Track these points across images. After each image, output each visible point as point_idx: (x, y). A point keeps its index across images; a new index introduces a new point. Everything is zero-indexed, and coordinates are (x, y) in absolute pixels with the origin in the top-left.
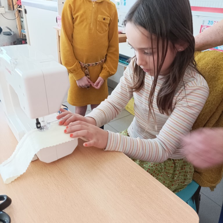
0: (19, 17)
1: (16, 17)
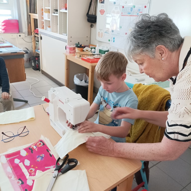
1: (33, 41)
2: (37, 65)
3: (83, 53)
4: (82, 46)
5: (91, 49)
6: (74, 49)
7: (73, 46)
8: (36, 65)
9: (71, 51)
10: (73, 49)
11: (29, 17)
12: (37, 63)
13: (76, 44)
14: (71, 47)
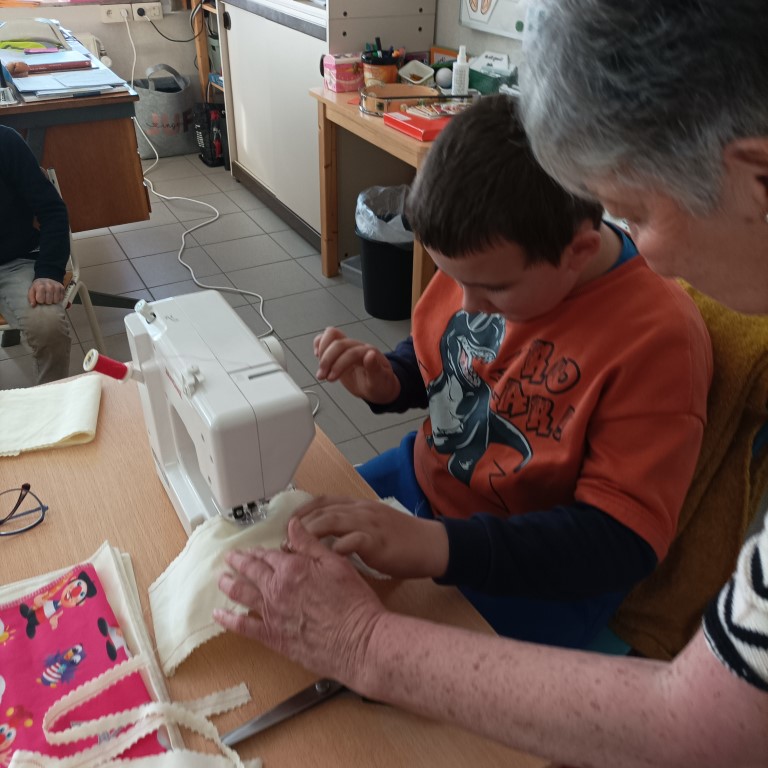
0: (203, 34)
1: (196, 33)
2: (215, 143)
3: (394, 89)
4: (394, 55)
5: (436, 70)
6: (358, 69)
7: (356, 55)
8: (211, 142)
9: (342, 82)
10: (351, 70)
12: (218, 135)
13: (367, 45)
14: (342, 60)
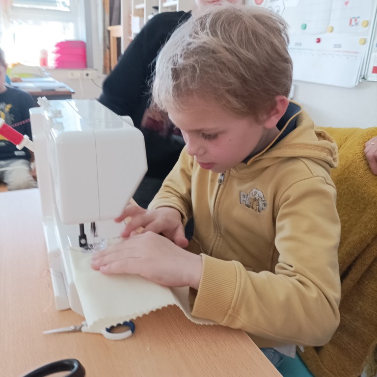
11: (107, 35)
